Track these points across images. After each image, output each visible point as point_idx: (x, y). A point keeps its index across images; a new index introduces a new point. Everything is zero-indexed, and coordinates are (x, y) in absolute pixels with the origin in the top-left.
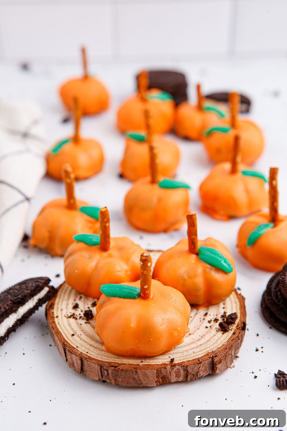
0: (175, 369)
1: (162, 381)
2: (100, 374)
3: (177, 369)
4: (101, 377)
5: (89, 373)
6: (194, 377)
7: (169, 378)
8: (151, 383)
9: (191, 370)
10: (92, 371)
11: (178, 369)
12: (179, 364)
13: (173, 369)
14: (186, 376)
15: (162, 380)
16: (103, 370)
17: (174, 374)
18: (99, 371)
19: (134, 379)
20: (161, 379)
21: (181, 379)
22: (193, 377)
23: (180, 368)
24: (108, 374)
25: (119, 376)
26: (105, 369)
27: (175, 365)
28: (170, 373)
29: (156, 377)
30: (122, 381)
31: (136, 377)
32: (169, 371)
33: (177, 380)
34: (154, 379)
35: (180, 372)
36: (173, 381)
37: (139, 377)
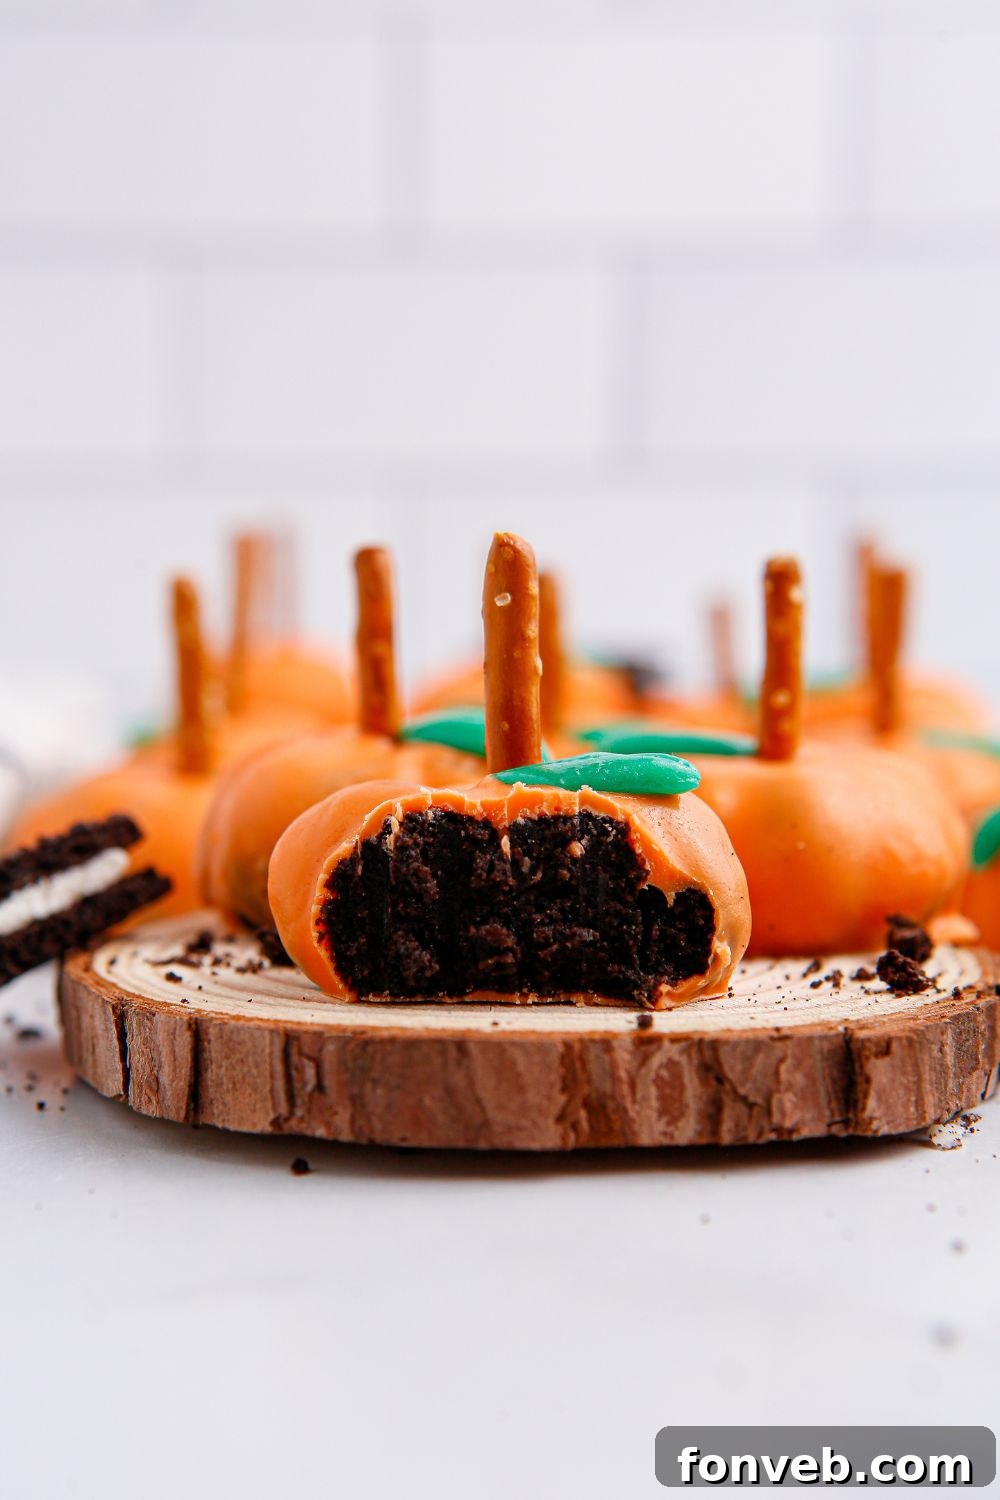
0: (657, 1060)
1: (591, 1127)
2: (280, 1084)
3: (665, 1060)
4: (283, 1109)
5: (229, 1098)
6: (750, 1116)
7: (625, 1111)
8: (535, 1124)
9: (739, 1067)
10: (244, 1078)
11: (671, 1064)
12: (676, 1039)
13: (645, 1059)
14: (710, 1117)
15: (590, 1120)
16: (295, 1058)
17: (653, 1091)
18: (279, 1068)
19: (450, 1091)
20: (583, 1114)
21: (687, 1132)
22: (745, 1120)
23: (683, 1060)
24: (320, 1087)
25: (375, 1074)
26: (306, 1050)
27: (656, 1040)
28: (633, 1085)
29: (558, 1086)
30: (388, 1107)
31: (458, 1079)
32: (628, 1072)
33: (665, 1134)
34: (549, 1098)
35: (682, 1088)
36: (645, 1140)
37: (471, 1083)
